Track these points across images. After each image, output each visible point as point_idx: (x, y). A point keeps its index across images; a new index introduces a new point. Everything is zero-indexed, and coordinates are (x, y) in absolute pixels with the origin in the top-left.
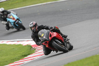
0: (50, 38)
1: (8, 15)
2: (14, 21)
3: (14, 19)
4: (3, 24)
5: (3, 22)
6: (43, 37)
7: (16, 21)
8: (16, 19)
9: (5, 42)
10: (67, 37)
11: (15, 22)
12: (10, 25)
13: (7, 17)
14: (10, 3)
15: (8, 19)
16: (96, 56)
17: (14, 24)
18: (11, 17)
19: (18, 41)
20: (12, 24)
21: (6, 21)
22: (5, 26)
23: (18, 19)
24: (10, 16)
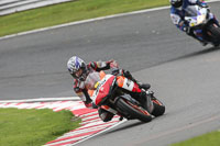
9: (14, 104)
14: (25, 17)
16: (216, 133)
19: (42, 102)
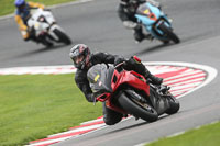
0: (113, 86)
1: (141, 7)
2: (153, 21)
3: (152, 16)
4: (128, 28)
5: (126, 23)
6: (98, 82)
7: (158, 21)
8: (157, 17)
10: (161, 82)
11: (154, 24)
12: (145, 32)
13: (135, 13)
15: (139, 17)
17: (153, 29)
18: (147, 12)
20: (149, 28)
21: (135, 20)
22: (133, 31)
23: (162, 18)
24: (144, 9)
